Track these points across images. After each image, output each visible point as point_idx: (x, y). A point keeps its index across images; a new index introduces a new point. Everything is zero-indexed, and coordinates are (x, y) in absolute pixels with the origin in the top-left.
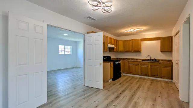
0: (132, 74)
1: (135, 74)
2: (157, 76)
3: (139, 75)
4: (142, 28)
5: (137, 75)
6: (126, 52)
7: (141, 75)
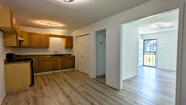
0: (43, 72)
1: (46, 71)
2: (65, 68)
3: (50, 71)
4: (59, 25)
5: (48, 71)
7: (52, 71)
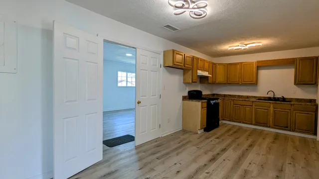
1: (244, 123)
2: (286, 128)
3: (251, 124)
5: (248, 124)
6: (228, 83)
